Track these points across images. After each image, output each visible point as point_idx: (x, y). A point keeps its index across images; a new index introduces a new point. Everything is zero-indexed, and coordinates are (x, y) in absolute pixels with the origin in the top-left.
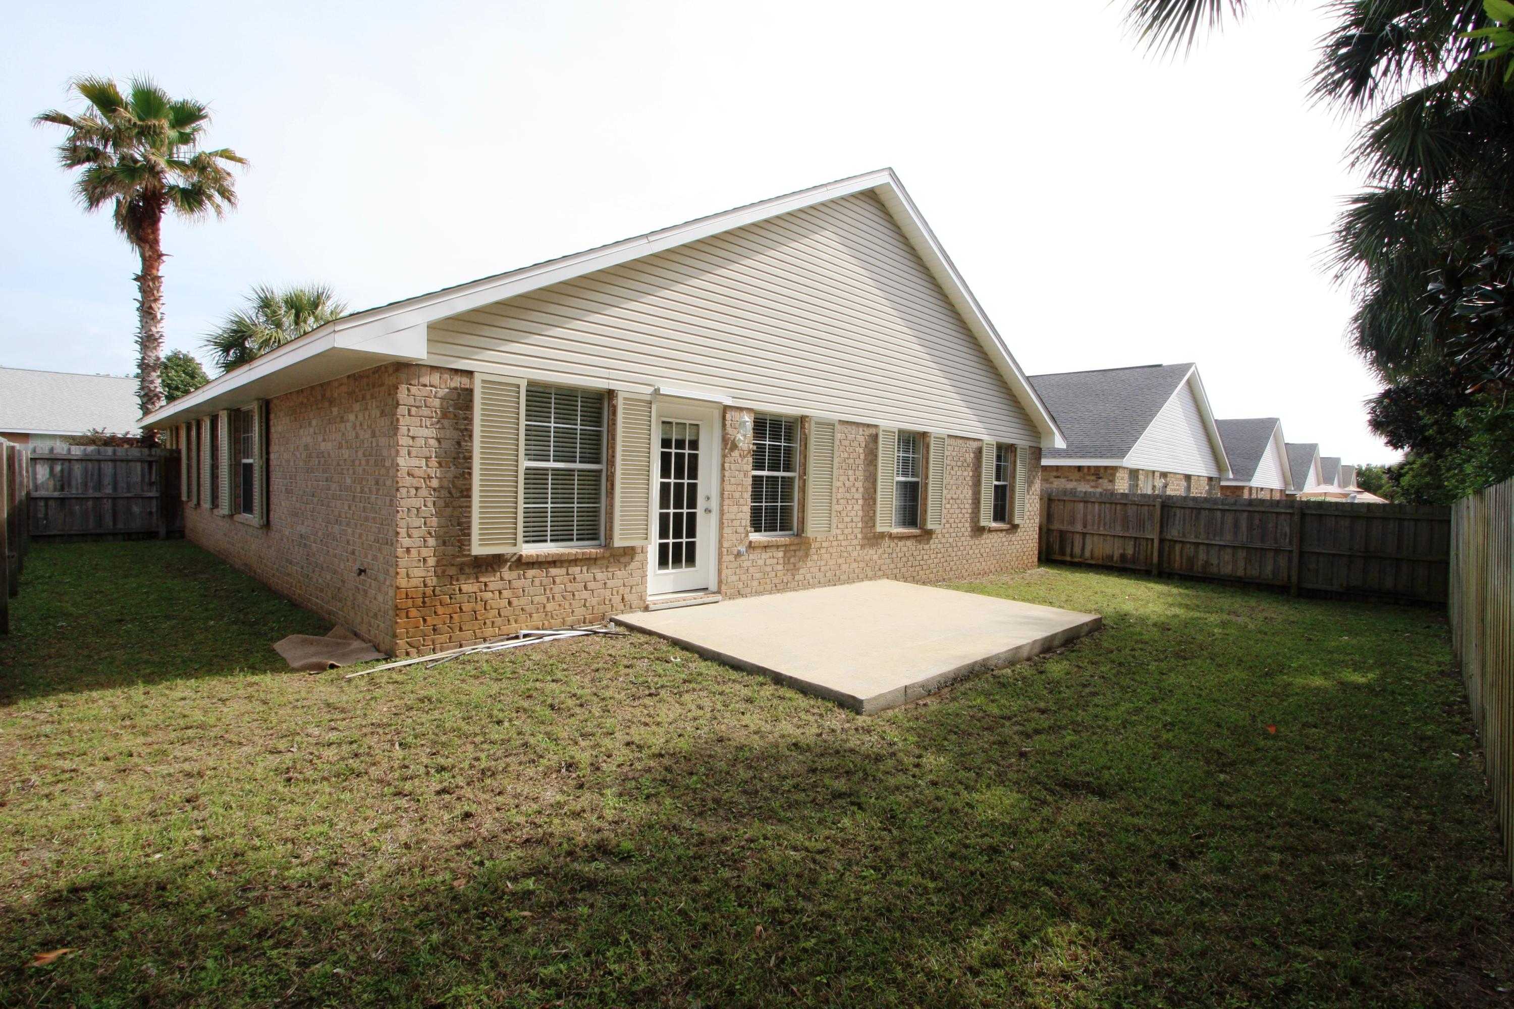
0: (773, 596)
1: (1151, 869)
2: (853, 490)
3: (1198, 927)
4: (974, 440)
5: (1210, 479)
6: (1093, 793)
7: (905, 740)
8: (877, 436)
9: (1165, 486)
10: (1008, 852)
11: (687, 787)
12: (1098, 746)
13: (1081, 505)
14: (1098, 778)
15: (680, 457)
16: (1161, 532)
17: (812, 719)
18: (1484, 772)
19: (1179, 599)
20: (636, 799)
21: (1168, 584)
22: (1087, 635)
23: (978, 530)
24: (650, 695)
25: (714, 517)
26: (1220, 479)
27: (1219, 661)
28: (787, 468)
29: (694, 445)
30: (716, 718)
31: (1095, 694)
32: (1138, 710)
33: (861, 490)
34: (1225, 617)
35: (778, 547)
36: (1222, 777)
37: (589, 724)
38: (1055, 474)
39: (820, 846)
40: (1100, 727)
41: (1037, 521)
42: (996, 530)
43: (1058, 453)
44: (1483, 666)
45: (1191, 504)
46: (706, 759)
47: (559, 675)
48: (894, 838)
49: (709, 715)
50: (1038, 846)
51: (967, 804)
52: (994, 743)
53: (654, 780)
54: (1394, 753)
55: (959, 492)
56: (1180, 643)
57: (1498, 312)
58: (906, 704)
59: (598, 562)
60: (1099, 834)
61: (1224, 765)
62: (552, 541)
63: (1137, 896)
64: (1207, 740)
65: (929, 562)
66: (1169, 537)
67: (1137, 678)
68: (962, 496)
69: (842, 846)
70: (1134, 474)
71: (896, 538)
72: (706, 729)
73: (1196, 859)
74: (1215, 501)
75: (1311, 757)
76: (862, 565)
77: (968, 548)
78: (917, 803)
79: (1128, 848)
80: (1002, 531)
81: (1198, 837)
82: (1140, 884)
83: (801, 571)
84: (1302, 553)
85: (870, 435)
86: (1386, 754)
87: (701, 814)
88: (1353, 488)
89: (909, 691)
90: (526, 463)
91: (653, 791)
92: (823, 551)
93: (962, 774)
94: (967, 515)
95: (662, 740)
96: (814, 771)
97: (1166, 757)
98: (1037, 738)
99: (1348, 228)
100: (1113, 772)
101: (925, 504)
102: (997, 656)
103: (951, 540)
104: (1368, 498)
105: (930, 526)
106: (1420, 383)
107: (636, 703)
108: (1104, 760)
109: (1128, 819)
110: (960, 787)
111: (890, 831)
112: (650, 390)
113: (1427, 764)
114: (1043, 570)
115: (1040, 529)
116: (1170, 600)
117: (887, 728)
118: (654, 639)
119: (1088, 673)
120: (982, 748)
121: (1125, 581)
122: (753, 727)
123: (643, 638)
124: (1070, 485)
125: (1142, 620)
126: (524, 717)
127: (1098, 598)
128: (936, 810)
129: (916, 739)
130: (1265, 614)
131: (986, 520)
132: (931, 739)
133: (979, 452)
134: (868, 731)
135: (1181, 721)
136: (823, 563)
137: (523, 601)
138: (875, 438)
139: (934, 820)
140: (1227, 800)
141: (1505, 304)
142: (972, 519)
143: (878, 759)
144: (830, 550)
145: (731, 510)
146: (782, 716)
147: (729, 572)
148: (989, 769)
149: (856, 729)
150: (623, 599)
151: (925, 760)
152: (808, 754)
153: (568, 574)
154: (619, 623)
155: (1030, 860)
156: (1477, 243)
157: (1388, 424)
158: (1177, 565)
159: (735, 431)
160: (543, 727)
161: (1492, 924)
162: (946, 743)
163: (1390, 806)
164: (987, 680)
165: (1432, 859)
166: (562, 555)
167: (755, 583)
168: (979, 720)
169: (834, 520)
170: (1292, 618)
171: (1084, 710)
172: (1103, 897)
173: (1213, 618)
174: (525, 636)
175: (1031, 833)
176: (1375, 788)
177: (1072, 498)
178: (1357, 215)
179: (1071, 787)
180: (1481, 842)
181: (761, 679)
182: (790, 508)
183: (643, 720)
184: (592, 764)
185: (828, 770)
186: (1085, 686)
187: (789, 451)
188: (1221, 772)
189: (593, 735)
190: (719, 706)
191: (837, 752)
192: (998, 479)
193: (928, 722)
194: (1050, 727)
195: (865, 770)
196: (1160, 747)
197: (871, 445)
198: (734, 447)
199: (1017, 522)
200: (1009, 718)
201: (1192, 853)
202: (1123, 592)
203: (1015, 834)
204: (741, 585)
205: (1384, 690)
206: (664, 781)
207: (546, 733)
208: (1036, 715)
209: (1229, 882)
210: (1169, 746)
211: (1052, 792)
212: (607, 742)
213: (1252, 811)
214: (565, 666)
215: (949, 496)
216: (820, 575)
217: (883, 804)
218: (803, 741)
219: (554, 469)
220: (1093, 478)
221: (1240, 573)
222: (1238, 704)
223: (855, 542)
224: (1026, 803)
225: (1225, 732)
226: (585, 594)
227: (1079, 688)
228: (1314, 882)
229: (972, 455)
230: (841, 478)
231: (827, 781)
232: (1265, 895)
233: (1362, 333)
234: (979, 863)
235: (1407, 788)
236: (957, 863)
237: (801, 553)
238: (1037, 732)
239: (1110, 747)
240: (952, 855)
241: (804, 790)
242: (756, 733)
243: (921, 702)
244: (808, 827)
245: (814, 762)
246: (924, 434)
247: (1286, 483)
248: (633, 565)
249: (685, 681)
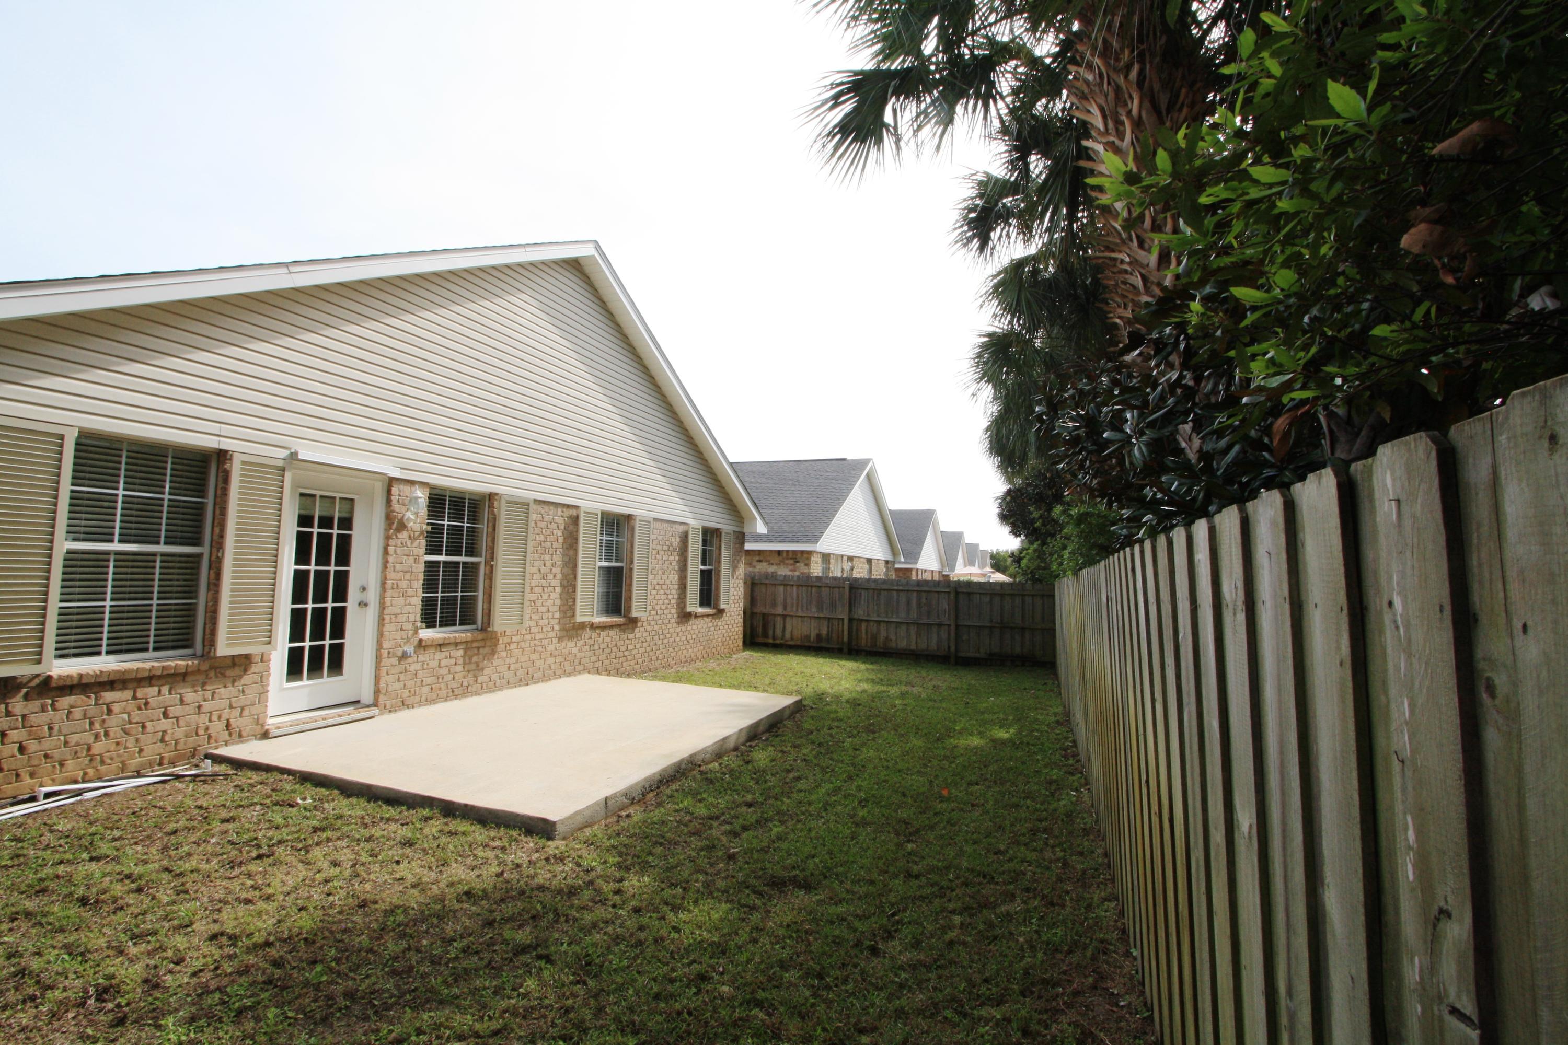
0: (449, 704)
1: (855, 960)
2: (550, 576)
3: (900, 1013)
4: (681, 523)
5: (887, 562)
6: (800, 887)
7: (605, 862)
8: (577, 517)
9: (852, 569)
10: (717, 977)
11: (307, 983)
12: (803, 834)
13: (781, 589)
14: (804, 870)
15: (325, 540)
16: (850, 611)
17: (490, 854)
18: (1092, 805)
19: (867, 675)
20: (220, 1020)
21: (856, 661)
22: (789, 718)
23: (685, 616)
24: (259, 857)
25: (372, 613)
26: (894, 562)
27: (901, 731)
28: (471, 552)
29: (346, 523)
30: (357, 876)
31: (798, 779)
32: (837, 790)
33: (559, 576)
34: (904, 688)
35: (456, 644)
36: (910, 846)
37: (149, 917)
38: (757, 558)
39: (495, 1025)
40: (803, 813)
41: (742, 605)
42: (703, 616)
43: (759, 538)
44: (1086, 715)
45: (873, 586)
46: (338, 936)
47: (105, 848)
48: (589, 991)
49: (347, 873)
50: (749, 961)
51: (674, 928)
52: (702, 849)
53: (253, 984)
54: (1033, 800)
55: (665, 577)
56: (868, 718)
57: (1082, 432)
58: (606, 817)
59: (189, 678)
60: (806, 932)
61: (911, 834)
62: (108, 653)
63: (844, 995)
64: (896, 811)
65: (634, 652)
66: (856, 616)
67: (835, 756)
68: (668, 582)
69: (524, 1017)
70: (826, 557)
71: (598, 627)
72: (342, 893)
73: (893, 938)
74: (891, 582)
75: (976, 814)
76: (559, 660)
77: (675, 635)
78: (617, 939)
79: (834, 942)
80: (708, 616)
81: (894, 915)
82: (845, 981)
83: (486, 671)
84: (957, 626)
85: (570, 517)
86: (1028, 801)
87: (324, 1020)
88: (988, 569)
89: (609, 803)
90: (64, 545)
91: (248, 1002)
92: (513, 646)
93: (668, 893)
94: (673, 601)
95: (274, 921)
96: (490, 924)
97: (864, 835)
98: (745, 835)
99: (980, 355)
100: (817, 860)
101: (630, 591)
102: (704, 751)
103: (657, 628)
104: (999, 577)
105: (634, 614)
106: (1029, 485)
107: (237, 871)
108: (807, 849)
109: (832, 910)
110: (666, 909)
111: (585, 983)
112: (284, 453)
113: (1055, 804)
114: (747, 653)
115: (745, 613)
116: (859, 676)
117: (584, 853)
118: (271, 777)
119: (791, 758)
120: (690, 856)
121: (821, 660)
122: (410, 879)
123: (255, 777)
124: (771, 569)
125: (837, 698)
126: (24, 925)
127: (798, 679)
128: (640, 943)
129: (617, 859)
130: (934, 683)
131: (693, 606)
132: (634, 856)
133: (685, 537)
134: (561, 859)
135: (873, 796)
136: (513, 660)
137: (47, 744)
138: (575, 520)
139: (637, 956)
140: (916, 869)
141: (1086, 427)
142: (678, 605)
143: (572, 892)
144: (522, 644)
145: (395, 603)
146: (451, 857)
147: (391, 678)
148: (697, 881)
149: (547, 859)
150: (228, 726)
151: (626, 883)
152: (484, 902)
153: (135, 698)
154: (218, 760)
155: (741, 980)
156: (1063, 379)
157: (1011, 516)
158: (863, 642)
159: (404, 509)
160: (60, 937)
161: (1110, 944)
162: (650, 858)
163: (1035, 850)
164: (694, 779)
165: (1067, 893)
166: (127, 671)
167: (426, 690)
168: (686, 825)
169: (527, 611)
170: (953, 685)
171: (789, 797)
172: (813, 1005)
173: (894, 690)
174: (48, 795)
175: (740, 948)
176: (1024, 835)
177: (771, 581)
178: (985, 347)
179: (778, 884)
180: (1096, 870)
181: (426, 812)
182: (474, 599)
183: (244, 895)
184: (146, 981)
185: (511, 919)
186: (788, 771)
187: (473, 532)
188: (909, 841)
189: (154, 933)
190: (364, 858)
191: (522, 893)
192: (704, 563)
193: (631, 837)
194: (757, 821)
195: (556, 910)
196: (857, 825)
197: (571, 527)
198: (402, 526)
199: (722, 606)
200: (717, 818)
201: (889, 932)
202: (820, 672)
203: (723, 952)
204: (406, 693)
205: (1021, 743)
206: (269, 982)
207: (65, 946)
208: (744, 809)
209: (922, 957)
210: (864, 823)
211: (760, 894)
212: (180, 941)
213: (934, 877)
214: (117, 833)
215: (655, 582)
216: (509, 675)
217: (577, 949)
218: (478, 885)
219: (117, 553)
220: (791, 562)
221: (913, 647)
222: (919, 772)
223: (552, 634)
224: (735, 914)
225: (910, 801)
226: (165, 724)
227: (784, 774)
228: (988, 938)
229: (678, 539)
230: (536, 564)
231: (507, 934)
232: (952, 962)
233: (991, 442)
234: (688, 999)
235: (1045, 830)
236: (663, 1005)
237: (487, 650)
238: (745, 828)
239: (813, 834)
240: (657, 997)
241: (477, 953)
242: (414, 886)
243: (623, 814)
244: (478, 1003)
245: (492, 911)
246: (629, 517)
247: (942, 566)
248: (246, 679)
249: (315, 830)
